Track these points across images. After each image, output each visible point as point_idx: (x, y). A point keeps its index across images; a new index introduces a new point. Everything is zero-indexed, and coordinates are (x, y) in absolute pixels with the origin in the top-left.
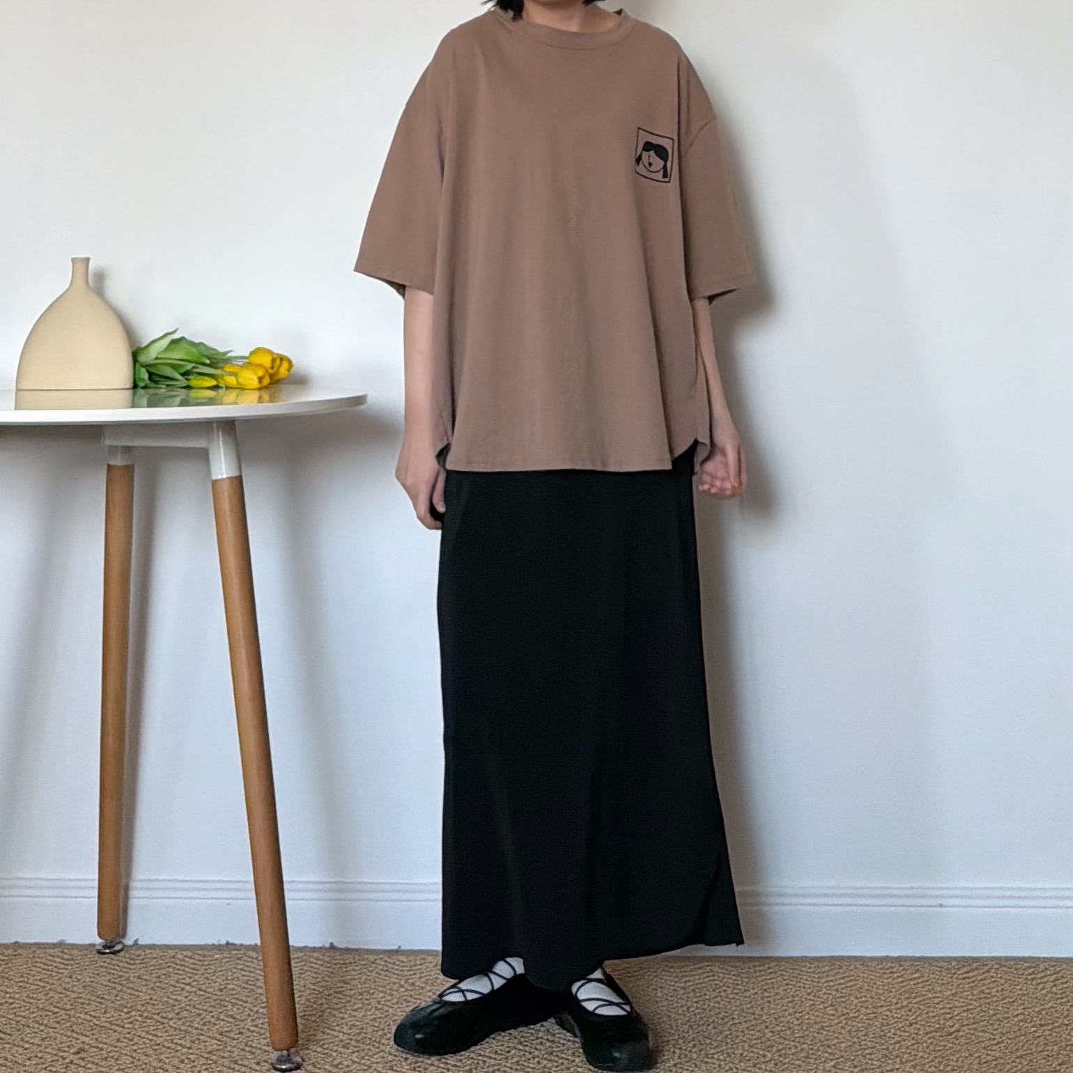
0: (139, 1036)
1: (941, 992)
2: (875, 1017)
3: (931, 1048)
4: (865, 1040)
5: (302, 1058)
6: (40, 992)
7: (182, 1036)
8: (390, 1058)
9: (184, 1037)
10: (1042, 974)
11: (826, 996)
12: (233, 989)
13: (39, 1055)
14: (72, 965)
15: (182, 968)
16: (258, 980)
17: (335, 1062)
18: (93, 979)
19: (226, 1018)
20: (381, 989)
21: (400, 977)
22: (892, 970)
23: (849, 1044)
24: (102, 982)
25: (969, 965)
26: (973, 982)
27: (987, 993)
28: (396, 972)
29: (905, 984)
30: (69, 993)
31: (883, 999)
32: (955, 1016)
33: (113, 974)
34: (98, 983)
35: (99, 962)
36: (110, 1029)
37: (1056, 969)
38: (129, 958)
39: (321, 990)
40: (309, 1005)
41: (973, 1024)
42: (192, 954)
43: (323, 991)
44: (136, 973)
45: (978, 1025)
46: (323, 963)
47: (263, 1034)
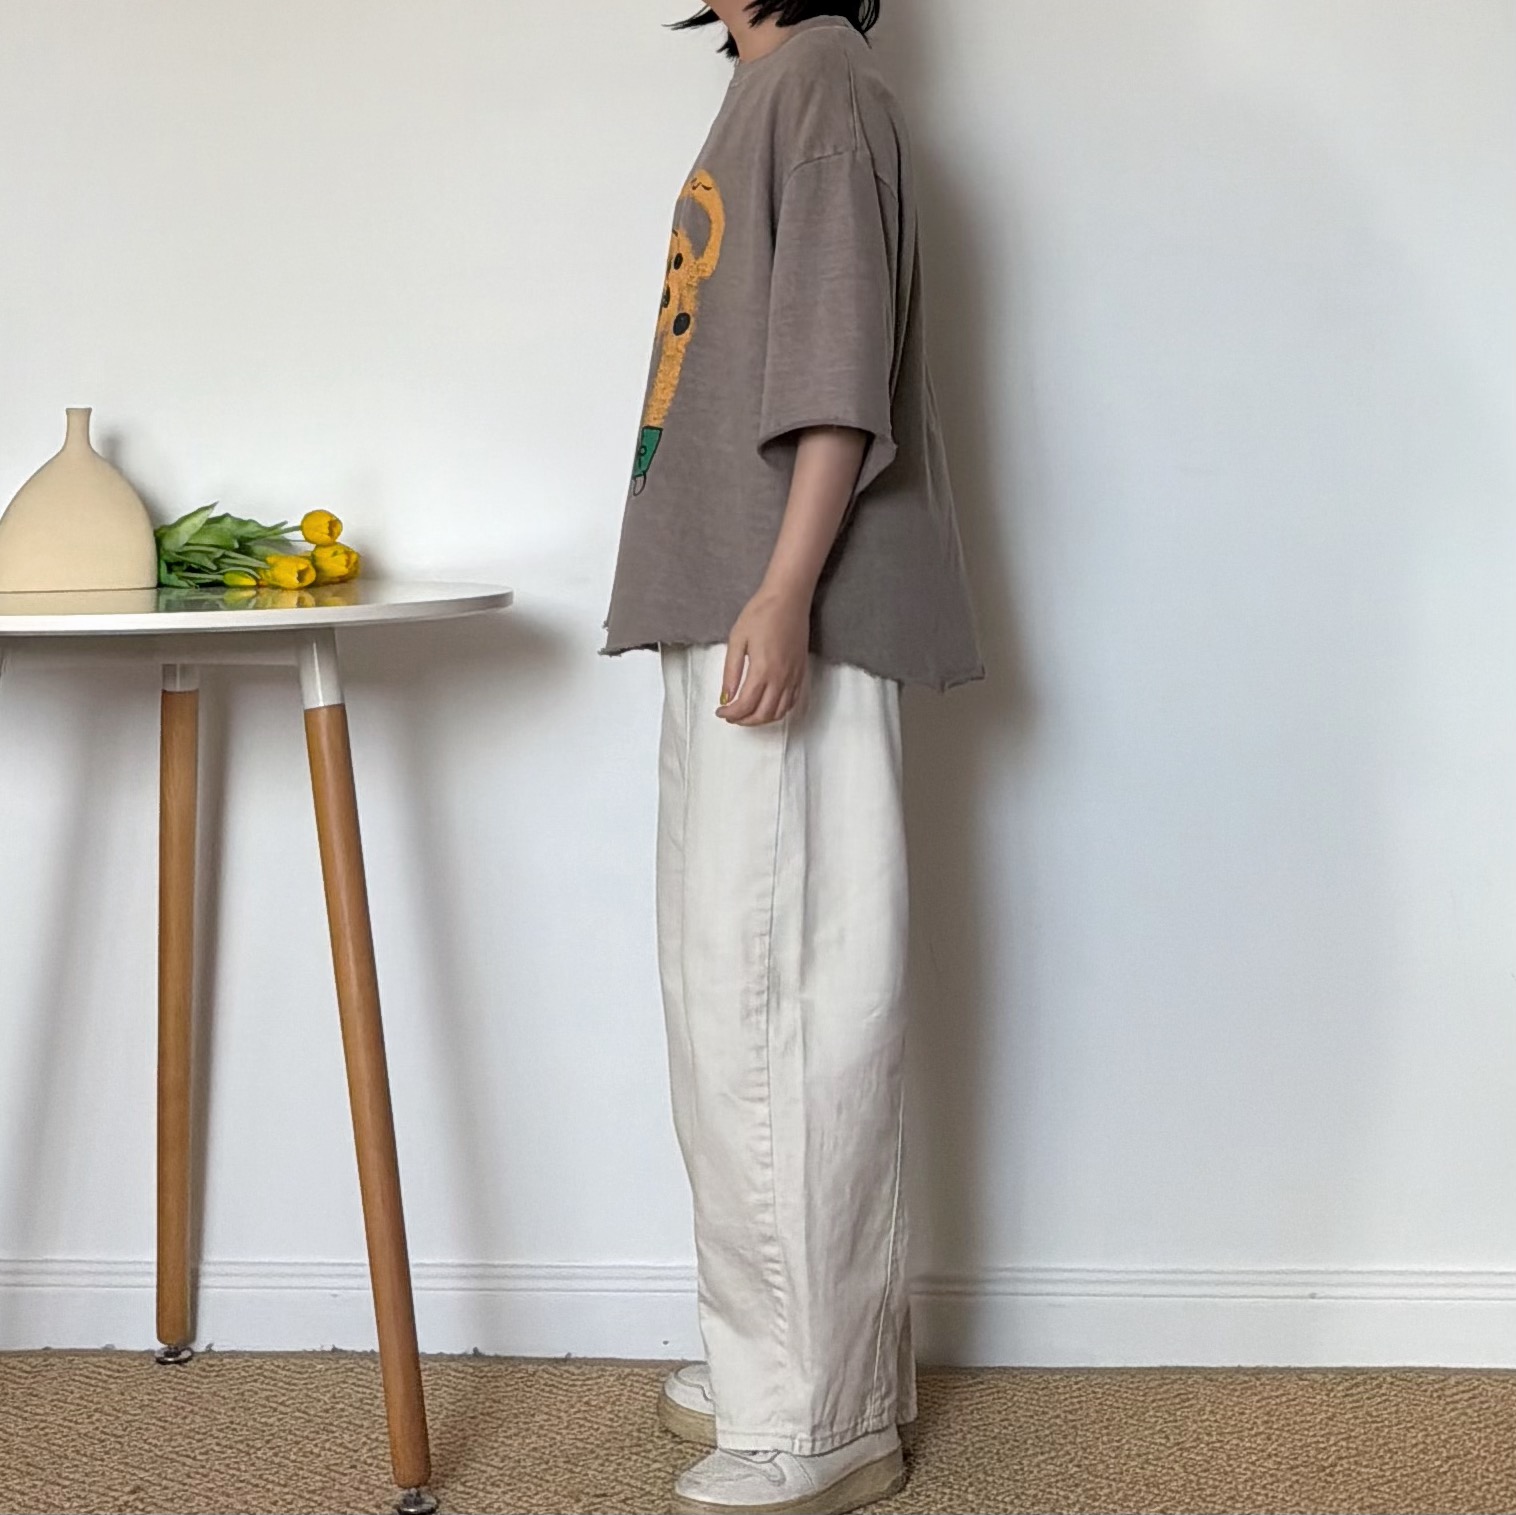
0: (216, 1471)
1: (1312, 1414)
2: (1221, 1447)
3: (1296, 1487)
4: (1206, 1477)
5: (436, 1498)
6: (81, 1413)
7: (274, 1470)
8: (556, 1499)
9: (277, 1472)
11: (1154, 1420)
12: (343, 1410)
14: (121, 1378)
15: (273, 1382)
16: (376, 1397)
17: (480, 1506)
18: (152, 1397)
19: (334, 1448)
21: (570, 1394)
22: (1245, 1385)
23: (1183, 1482)
24: (165, 1400)
25: (1352, 1379)
26: (1357, 1401)
27: (1378, 1416)
28: (565, 1388)
29: (1264, 1403)
30: (120, 1415)
31: (1233, 1423)
32: (1331, 1446)
33: (180, 1390)
34: (158, 1401)
35: (159, 1374)
36: (177, 1462)
37: (1473, 1382)
38: (200, 1368)
39: (461, 1411)
40: (446, 1430)
41: (1354, 1456)
42: (286, 1364)
43: (465, 1412)
44: (210, 1388)
45: (1361, 1457)
46: (464, 1375)
47: (385, 1468)
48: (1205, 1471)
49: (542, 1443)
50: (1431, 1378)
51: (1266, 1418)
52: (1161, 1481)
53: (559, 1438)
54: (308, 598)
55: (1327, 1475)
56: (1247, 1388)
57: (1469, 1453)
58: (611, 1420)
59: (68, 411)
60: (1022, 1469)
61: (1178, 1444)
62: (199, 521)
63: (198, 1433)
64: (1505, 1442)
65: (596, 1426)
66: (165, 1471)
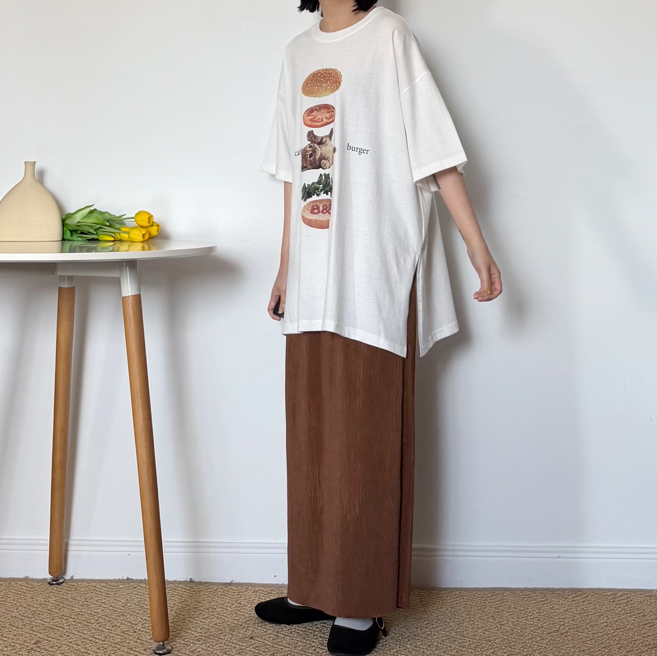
0: (73, 634)
1: (558, 609)
2: (518, 624)
3: (551, 642)
4: (511, 637)
5: (171, 647)
6: (13, 607)
7: (100, 633)
8: (225, 647)
9: (100, 634)
10: (620, 599)
11: (489, 611)
12: (131, 606)
13: (13, 644)
14: (33, 591)
15: (100, 593)
16: (146, 600)
17: (191, 650)
18: (46, 600)
19: (126, 623)
20: (221, 606)
21: (232, 599)
22: (529, 596)
23: (501, 640)
24: (51, 601)
25: (575, 593)
26: (578, 603)
27: (586, 610)
28: (230, 596)
29: (537, 604)
30: (31, 608)
31: (523, 613)
32: (566, 623)
33: (58, 596)
34: (48, 602)
35: (49, 589)
36: (56, 629)
37: (627, 595)
38: (68, 587)
39: (184, 607)
40: (176, 615)
41: (576, 628)
42: (106, 585)
43: (185, 607)
44: (72, 596)
45: (579, 628)
46: (185, 590)
47: (149, 633)
49: (218, 621)
50: (610, 593)
51: (538, 611)
52: (492, 639)
53: (226, 619)
55: (564, 637)
57: (626, 627)
58: (250, 611)
59: (26, 163)
60: (431, 633)
61: (499, 622)
62: (85, 211)
63: (66, 616)
64: (642, 622)
65: (243, 614)
66: (50, 634)
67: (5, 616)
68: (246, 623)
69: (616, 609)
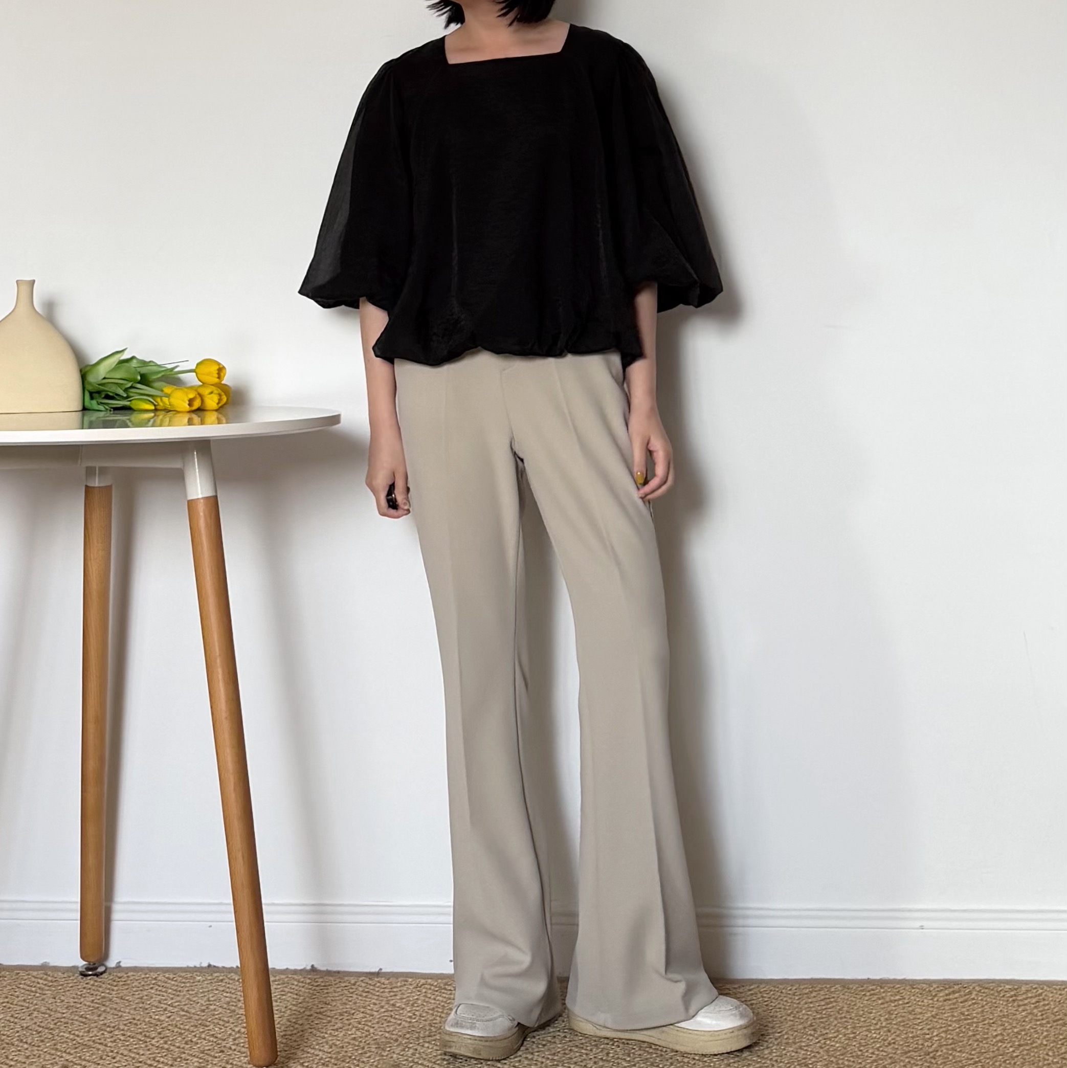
0: (122, 1054)
1: (921, 1013)
2: (854, 1037)
4: (843, 1059)
6: (24, 1012)
7: (165, 1054)
9: (165, 1056)
11: (806, 1017)
12: (215, 1010)
14: (55, 986)
15: (164, 990)
16: (239, 1001)
18: (76, 1000)
19: (207, 1037)
20: (362, 1010)
21: (381, 999)
22: (872, 992)
23: (826, 1063)
24: (85, 1002)
25: (950, 988)
26: (954, 1004)
27: (968, 1015)
28: (377, 994)
29: (886, 1005)
30: (52, 1013)
31: (863, 1019)
32: (934, 1036)
33: (96, 995)
34: (81, 1003)
35: (82, 984)
36: (93, 1048)
37: (1038, 991)
38: (111, 979)
39: (301, 1011)
40: (290, 1025)
41: (951, 1044)
42: (174, 976)
43: (304, 1012)
44: (119, 994)
45: (956, 1045)
46: (304, 985)
47: (244, 1053)
48: (842, 1055)
49: (359, 1034)
50: (1007, 987)
51: (887, 1016)
52: (810, 1062)
53: (372, 1030)
54: (196, 418)
55: (932, 1058)
56: (874, 994)
57: (1034, 1042)
58: (410, 1017)
59: (17, 281)
61: (824, 1035)
62: (114, 360)
63: (109, 1026)
64: (1062, 1034)
65: (399, 1022)
66: (85, 1055)
67: (12, 1027)
68: (404, 1036)
69: (1018, 1013)
